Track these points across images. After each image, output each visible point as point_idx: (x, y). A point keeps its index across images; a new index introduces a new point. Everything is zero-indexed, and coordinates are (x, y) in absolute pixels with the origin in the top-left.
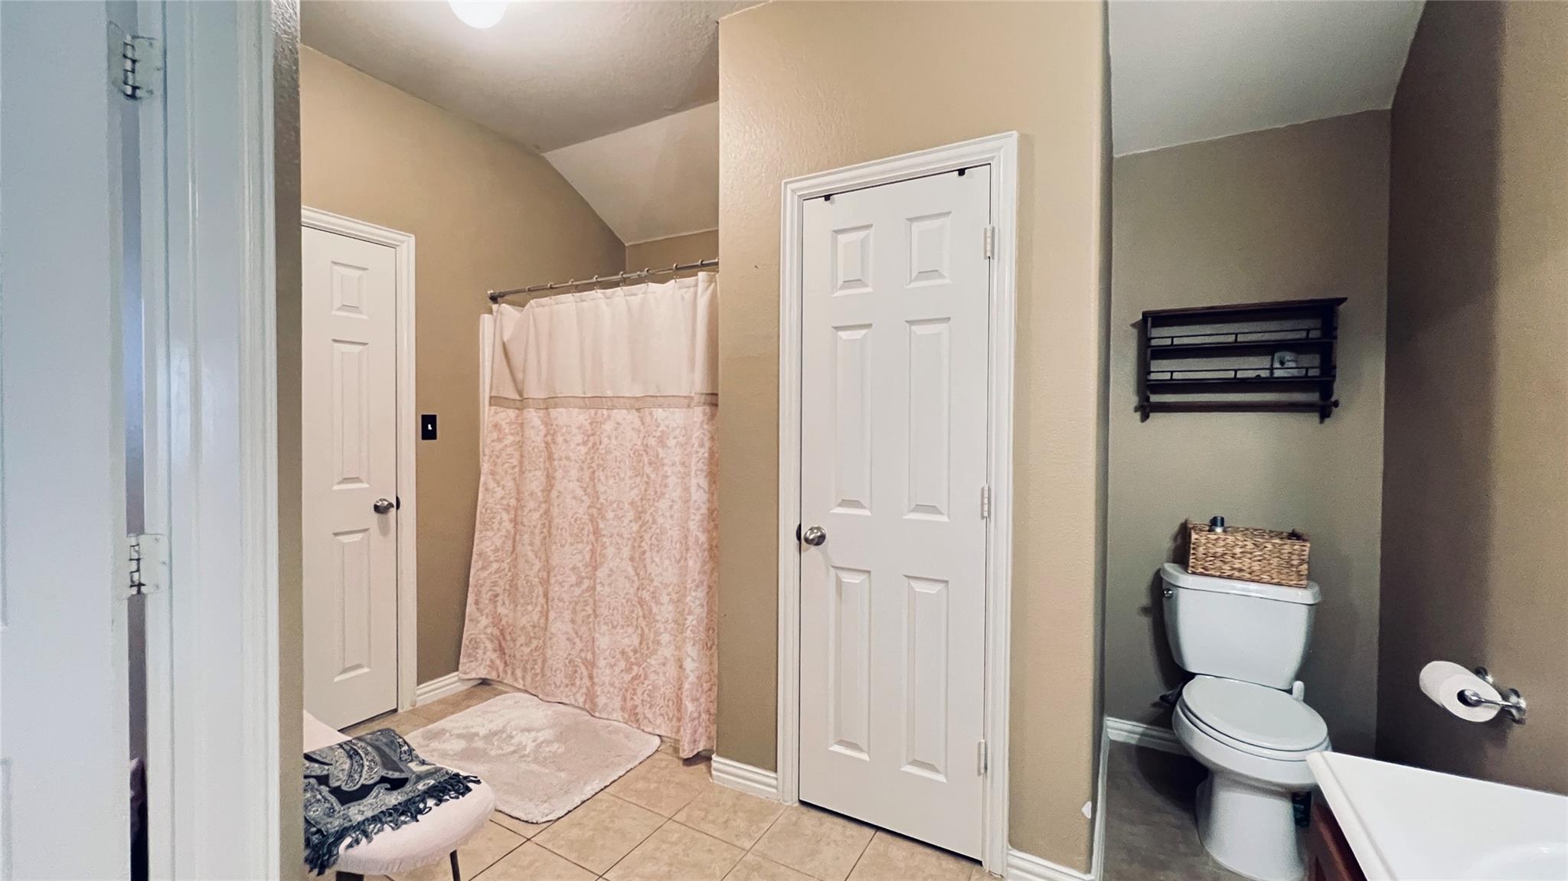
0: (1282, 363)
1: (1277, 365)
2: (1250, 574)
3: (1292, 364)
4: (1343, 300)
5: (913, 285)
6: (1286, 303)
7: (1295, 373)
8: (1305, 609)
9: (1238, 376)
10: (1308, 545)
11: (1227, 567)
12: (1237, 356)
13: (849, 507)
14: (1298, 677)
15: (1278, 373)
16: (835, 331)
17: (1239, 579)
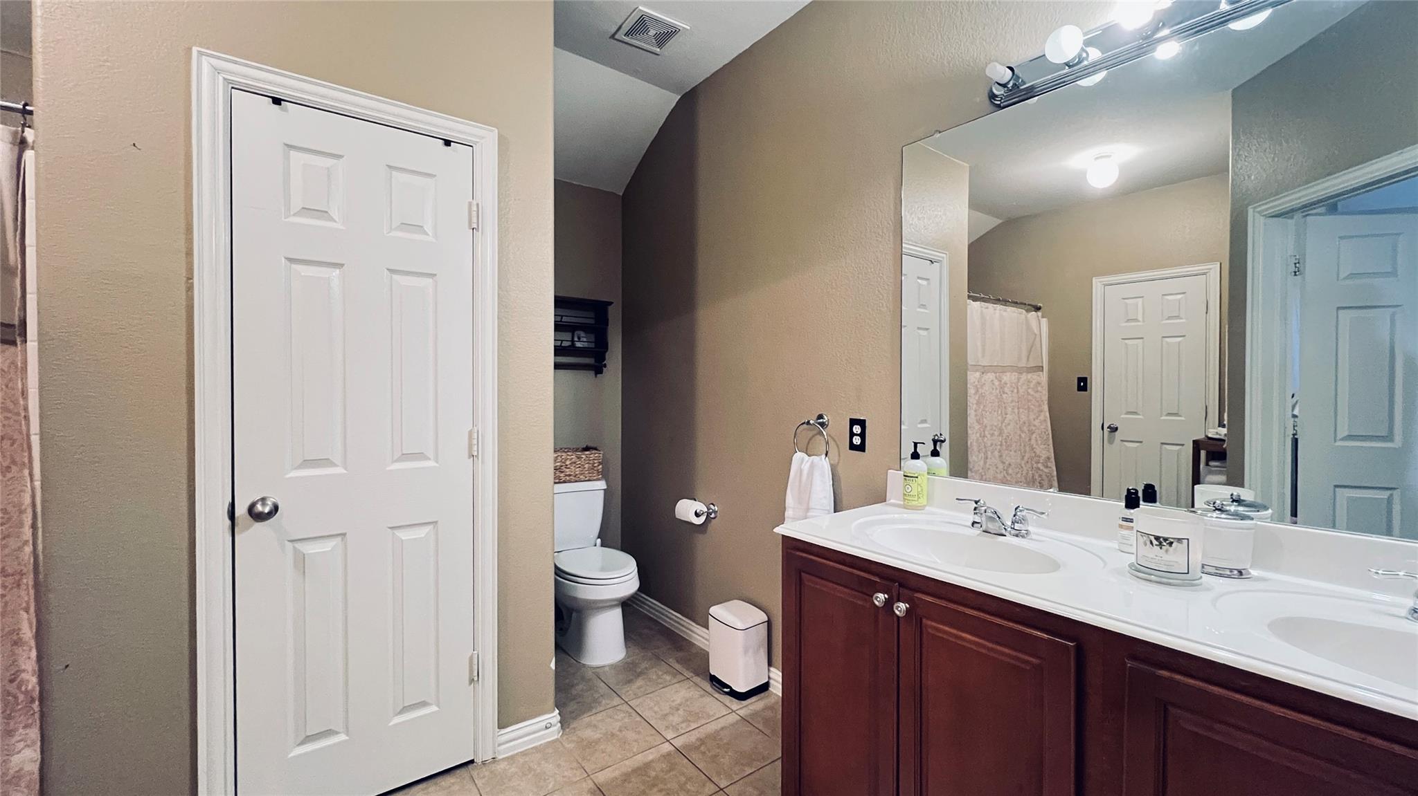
0: (579, 338)
1: (576, 339)
2: (575, 477)
3: (585, 340)
4: (611, 303)
5: (394, 234)
6: (581, 299)
7: (586, 345)
8: (602, 492)
9: (563, 345)
10: (602, 452)
11: (562, 475)
12: (560, 331)
13: (313, 468)
14: (598, 538)
15: (578, 345)
16: (288, 263)
17: (570, 482)
